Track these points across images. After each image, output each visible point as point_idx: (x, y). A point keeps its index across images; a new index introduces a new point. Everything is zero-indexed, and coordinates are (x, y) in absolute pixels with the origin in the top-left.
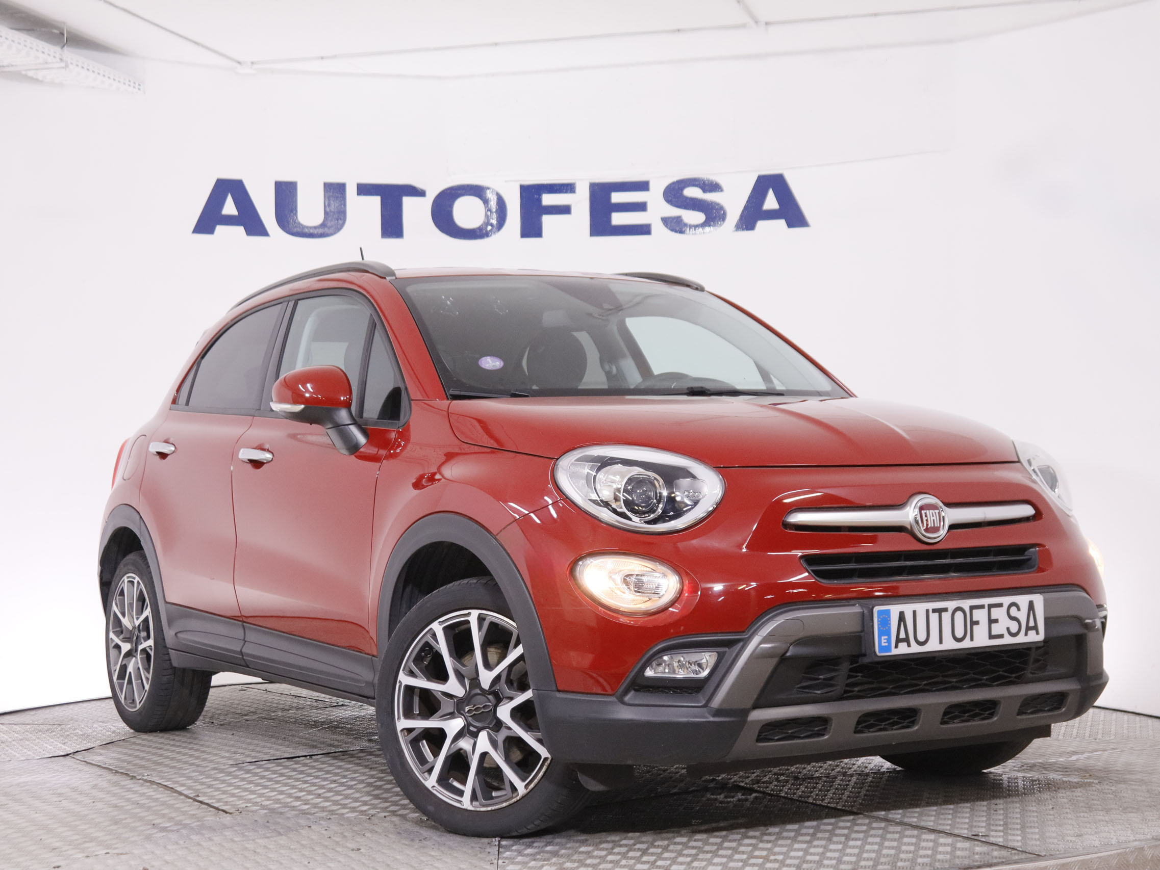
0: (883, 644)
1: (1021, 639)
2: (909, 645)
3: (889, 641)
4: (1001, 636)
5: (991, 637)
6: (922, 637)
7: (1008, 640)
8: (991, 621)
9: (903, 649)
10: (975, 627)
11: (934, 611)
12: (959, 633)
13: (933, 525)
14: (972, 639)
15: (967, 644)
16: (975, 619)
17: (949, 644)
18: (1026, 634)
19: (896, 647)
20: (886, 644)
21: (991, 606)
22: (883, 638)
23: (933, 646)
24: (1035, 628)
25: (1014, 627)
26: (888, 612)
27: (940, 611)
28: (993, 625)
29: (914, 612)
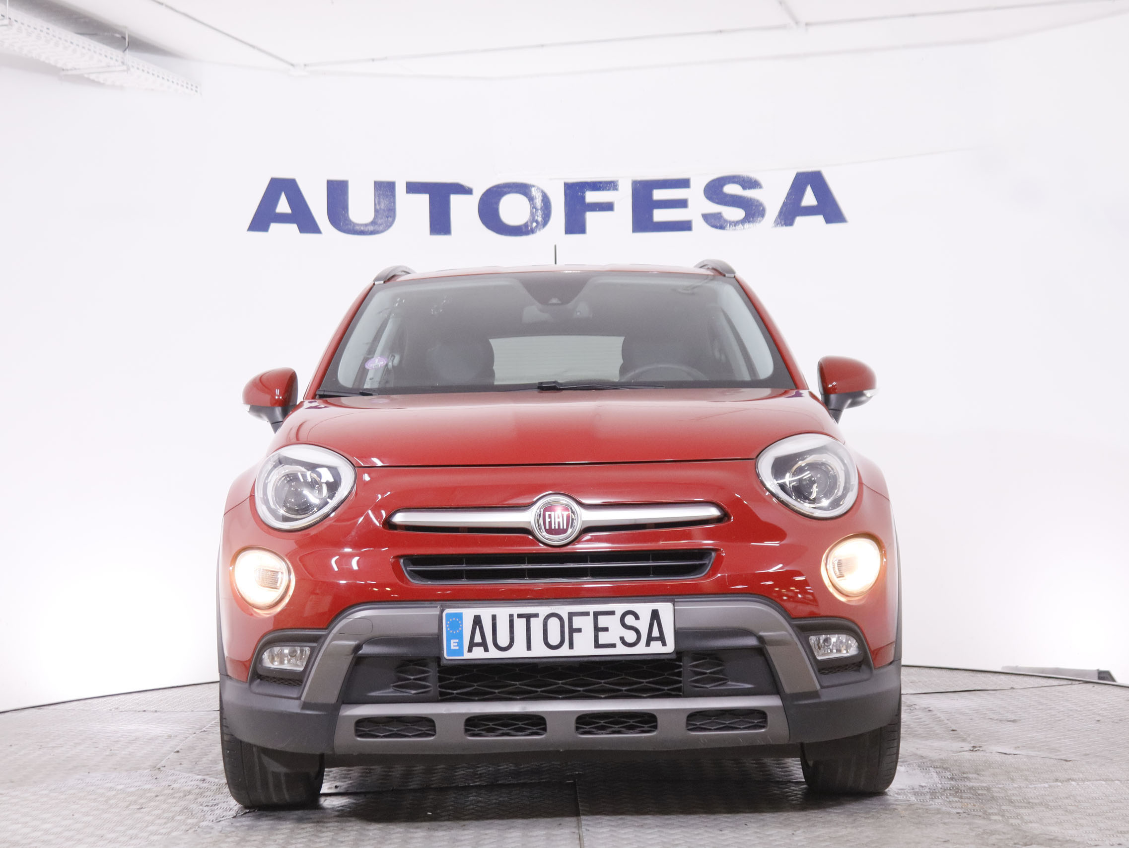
0: (453, 648)
1: (641, 649)
2: (486, 650)
3: (460, 645)
4: (613, 646)
5: (597, 645)
6: (503, 641)
7: (621, 650)
8: (597, 629)
9: (478, 653)
10: (575, 635)
11: (520, 616)
12: (554, 639)
13: (557, 527)
14: (571, 646)
15: (564, 651)
16: (575, 626)
17: (539, 651)
18: (648, 644)
19: (470, 650)
20: (457, 648)
21: (596, 614)
22: (452, 641)
23: (519, 651)
24: (662, 639)
25: (631, 637)
26: (460, 616)
27: (528, 617)
28: (601, 634)
29: (494, 618)
